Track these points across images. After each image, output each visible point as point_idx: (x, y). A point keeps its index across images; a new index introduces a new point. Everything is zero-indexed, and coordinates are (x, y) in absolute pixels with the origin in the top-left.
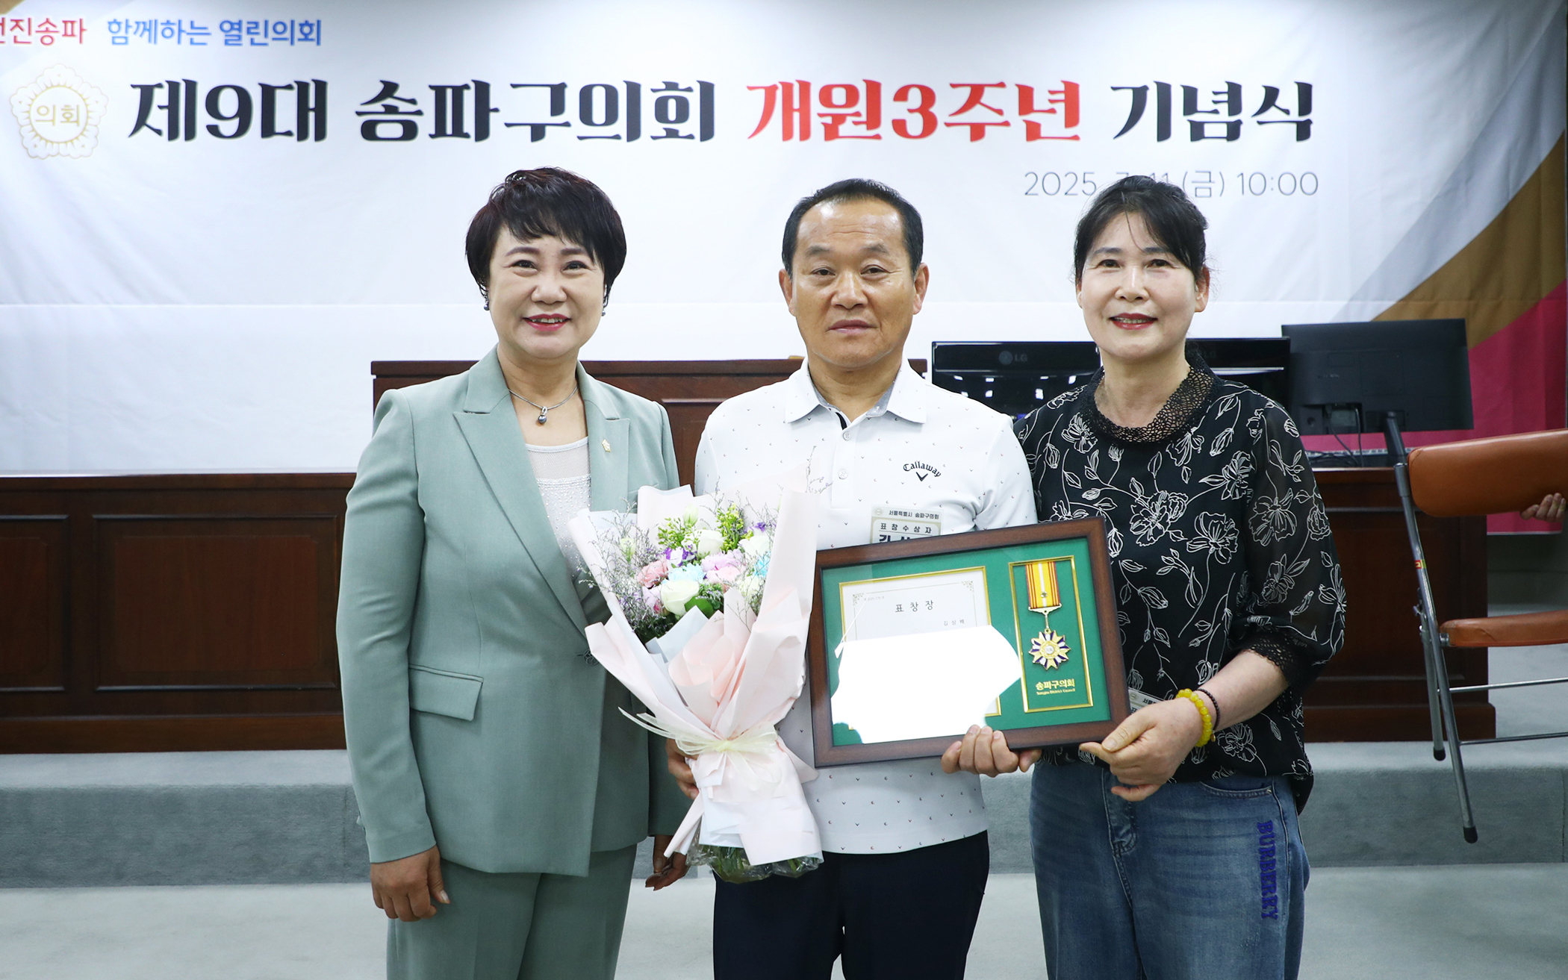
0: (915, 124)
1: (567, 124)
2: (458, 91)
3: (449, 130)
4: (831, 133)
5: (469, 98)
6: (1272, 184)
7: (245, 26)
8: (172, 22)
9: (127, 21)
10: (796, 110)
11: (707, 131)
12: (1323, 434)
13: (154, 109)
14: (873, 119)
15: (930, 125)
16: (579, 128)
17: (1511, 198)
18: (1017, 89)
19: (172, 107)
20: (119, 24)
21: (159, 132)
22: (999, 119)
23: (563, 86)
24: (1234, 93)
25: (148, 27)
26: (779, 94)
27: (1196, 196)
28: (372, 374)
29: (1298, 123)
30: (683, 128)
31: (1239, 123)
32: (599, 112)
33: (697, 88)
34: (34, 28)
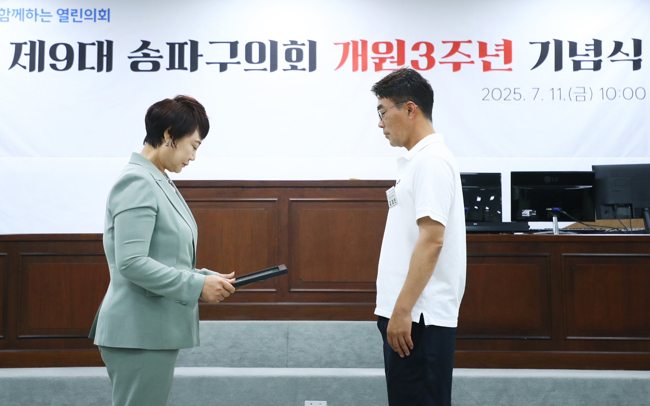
0: (423, 62)
1: (239, 63)
2: (182, 46)
3: (177, 66)
4: (378, 67)
5: (187, 50)
6: (619, 94)
7: (70, 12)
8: (32, 9)
9: (8, 9)
10: (360, 55)
11: (313, 67)
13: (22, 55)
14: (401, 61)
15: (431, 63)
16: (245, 64)
18: (478, 44)
19: (32, 55)
20: (4, 11)
21: (24, 67)
22: (469, 60)
23: (237, 43)
24: (598, 46)
25: (19, 12)
26: (351, 47)
27: (576, 100)
29: (634, 61)
30: (300, 65)
31: (600, 61)
32: (255, 57)
33: (307, 44)
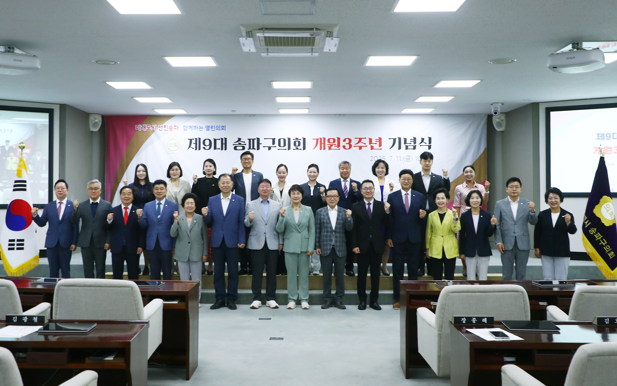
0: (347, 146)
1: (275, 147)
2: (253, 140)
3: (252, 148)
4: (330, 148)
5: (256, 141)
7: (210, 127)
8: (196, 126)
9: (187, 126)
11: (304, 148)
13: (192, 144)
14: (339, 146)
15: (350, 146)
16: (278, 147)
17: (474, 161)
18: (369, 139)
19: (196, 143)
21: (193, 148)
22: (365, 145)
23: (275, 139)
24: (415, 139)
25: (191, 127)
26: (319, 140)
27: (407, 161)
29: (429, 146)
30: (299, 148)
31: (416, 146)
32: (282, 144)
33: (302, 139)
34: (168, 127)
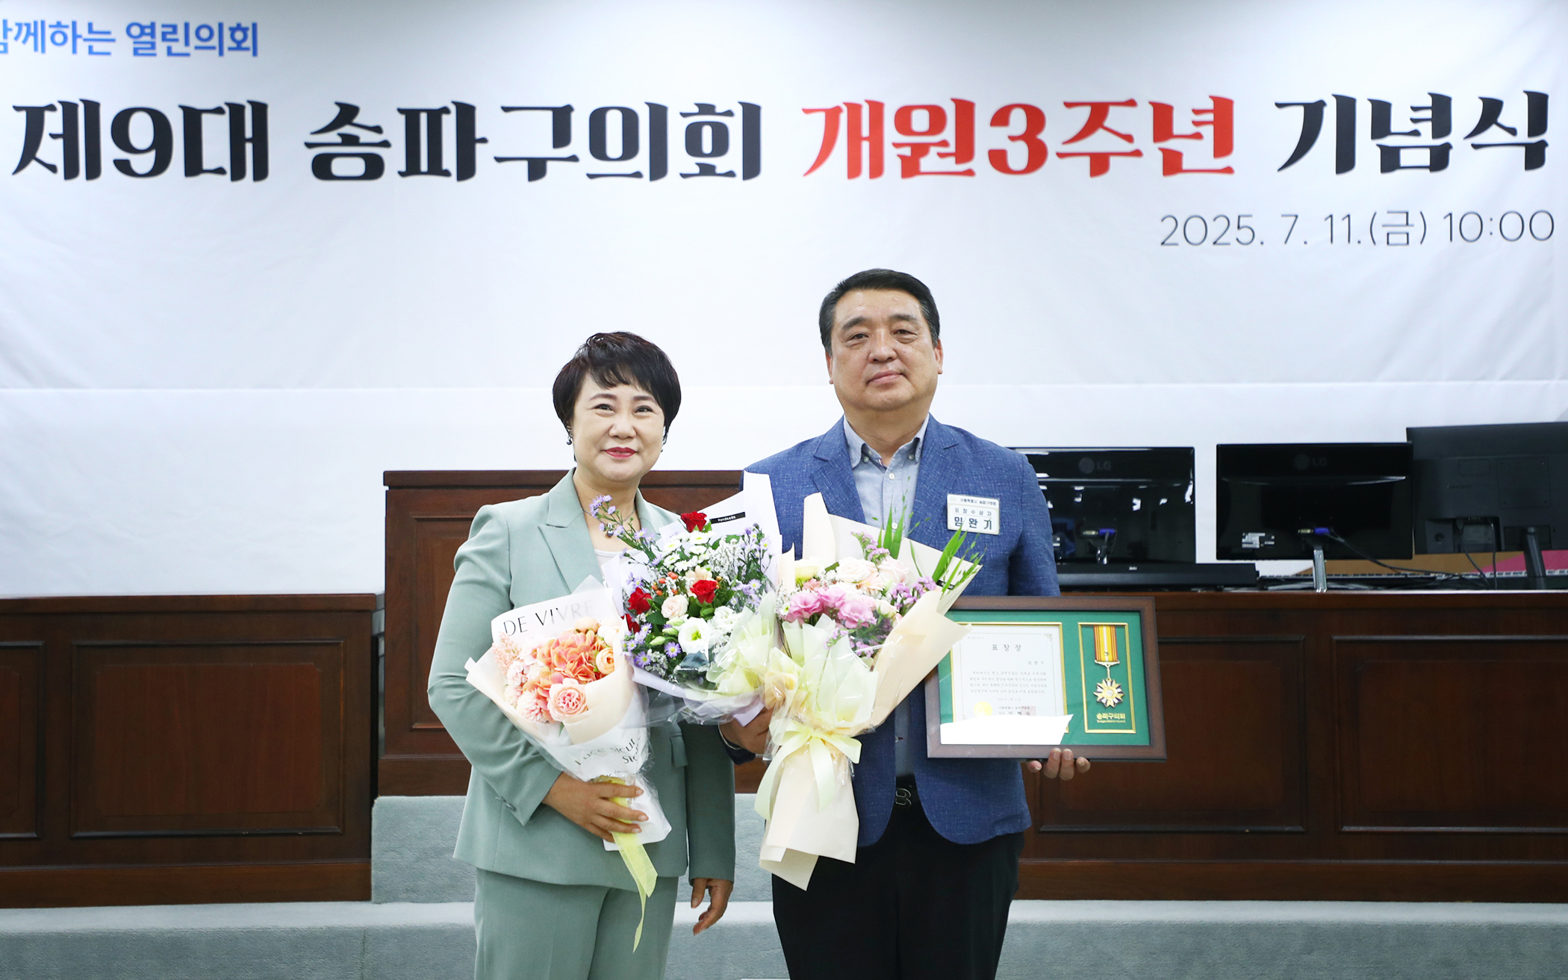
0: (1018, 155)
1: (574, 159)
2: (435, 116)
3: (424, 167)
4: (910, 168)
5: (449, 125)
6: (1491, 227)
8: (64, 23)
9: (5, 22)
10: (866, 139)
11: (752, 167)
12: (1454, 552)
13: (46, 137)
14: (964, 150)
15: (1037, 157)
18: (1150, 109)
21: (53, 168)
24: (1441, 108)
25: (33, 31)
27: (1388, 243)
28: (385, 485)
29: (1528, 146)
30: (721, 164)
31: (1447, 147)
32: (614, 143)
33: (739, 111)
